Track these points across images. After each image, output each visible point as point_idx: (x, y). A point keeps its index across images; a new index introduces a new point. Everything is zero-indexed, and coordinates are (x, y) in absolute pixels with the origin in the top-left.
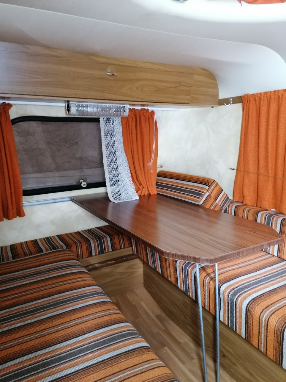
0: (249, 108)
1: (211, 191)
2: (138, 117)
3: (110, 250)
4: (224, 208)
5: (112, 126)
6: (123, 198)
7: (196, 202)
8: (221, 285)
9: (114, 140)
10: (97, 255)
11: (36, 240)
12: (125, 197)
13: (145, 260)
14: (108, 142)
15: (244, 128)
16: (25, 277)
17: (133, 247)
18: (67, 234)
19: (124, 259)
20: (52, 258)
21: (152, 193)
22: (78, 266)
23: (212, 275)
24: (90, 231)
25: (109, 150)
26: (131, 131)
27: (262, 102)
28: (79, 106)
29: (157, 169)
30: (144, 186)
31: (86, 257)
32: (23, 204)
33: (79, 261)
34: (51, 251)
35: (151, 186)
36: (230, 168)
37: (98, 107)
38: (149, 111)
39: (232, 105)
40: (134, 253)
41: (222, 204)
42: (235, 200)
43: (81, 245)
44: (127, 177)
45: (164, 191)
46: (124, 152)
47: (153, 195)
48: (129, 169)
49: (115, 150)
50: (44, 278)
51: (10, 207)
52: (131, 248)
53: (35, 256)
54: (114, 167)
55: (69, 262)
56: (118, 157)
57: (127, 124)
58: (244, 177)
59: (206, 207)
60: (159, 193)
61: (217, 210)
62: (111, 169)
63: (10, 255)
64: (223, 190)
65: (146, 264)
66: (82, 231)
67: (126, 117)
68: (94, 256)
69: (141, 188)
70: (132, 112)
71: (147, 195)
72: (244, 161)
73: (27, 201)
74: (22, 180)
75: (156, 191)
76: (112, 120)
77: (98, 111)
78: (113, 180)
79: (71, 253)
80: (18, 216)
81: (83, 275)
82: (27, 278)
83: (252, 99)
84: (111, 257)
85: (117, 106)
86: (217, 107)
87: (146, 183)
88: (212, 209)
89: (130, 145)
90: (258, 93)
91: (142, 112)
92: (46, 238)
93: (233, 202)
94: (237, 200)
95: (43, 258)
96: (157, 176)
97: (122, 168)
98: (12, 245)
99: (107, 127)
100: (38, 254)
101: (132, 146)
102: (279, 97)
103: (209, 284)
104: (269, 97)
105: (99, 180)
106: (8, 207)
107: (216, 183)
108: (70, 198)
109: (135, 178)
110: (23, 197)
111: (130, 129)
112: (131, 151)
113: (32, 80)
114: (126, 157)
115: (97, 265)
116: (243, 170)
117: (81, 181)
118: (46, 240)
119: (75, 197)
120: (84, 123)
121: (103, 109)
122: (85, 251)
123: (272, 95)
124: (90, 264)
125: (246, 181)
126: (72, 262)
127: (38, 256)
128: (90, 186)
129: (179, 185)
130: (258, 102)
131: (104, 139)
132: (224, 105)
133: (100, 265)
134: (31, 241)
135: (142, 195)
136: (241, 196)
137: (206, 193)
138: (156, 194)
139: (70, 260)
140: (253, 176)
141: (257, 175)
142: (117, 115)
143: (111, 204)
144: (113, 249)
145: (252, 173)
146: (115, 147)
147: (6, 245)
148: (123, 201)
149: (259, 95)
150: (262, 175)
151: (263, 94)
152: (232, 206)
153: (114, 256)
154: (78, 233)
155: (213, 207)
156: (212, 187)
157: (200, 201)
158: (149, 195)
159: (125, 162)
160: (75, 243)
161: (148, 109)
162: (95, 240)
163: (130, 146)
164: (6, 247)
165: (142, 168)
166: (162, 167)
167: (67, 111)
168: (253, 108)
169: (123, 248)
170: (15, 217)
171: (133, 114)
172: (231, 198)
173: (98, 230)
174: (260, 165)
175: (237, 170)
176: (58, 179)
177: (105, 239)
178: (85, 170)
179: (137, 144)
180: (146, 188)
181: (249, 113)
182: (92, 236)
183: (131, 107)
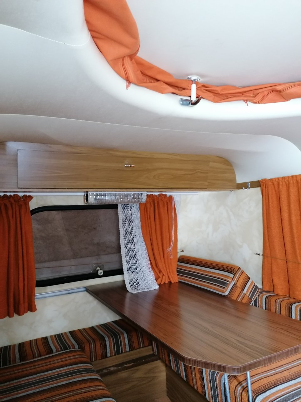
0: (268, 192)
1: (236, 279)
2: (156, 202)
3: (128, 349)
4: (253, 299)
5: (130, 212)
6: (142, 288)
7: (220, 292)
8: (255, 396)
9: (132, 226)
10: (113, 356)
11: (47, 337)
12: (143, 286)
13: (167, 363)
14: (126, 228)
15: (265, 212)
16: (31, 384)
17: (154, 346)
18: (81, 329)
19: (144, 360)
20: (62, 361)
21: (173, 281)
22: (90, 370)
23: (244, 384)
24: (105, 326)
25: (127, 236)
26: (149, 216)
27: (281, 187)
28: (97, 195)
29: (177, 254)
30: (164, 274)
31: (101, 358)
32: (36, 296)
33: (92, 365)
34: (62, 352)
35: (172, 274)
36: (256, 253)
37: (115, 195)
38: (167, 196)
39: (250, 189)
40: (154, 353)
41: (251, 294)
42: (265, 290)
43: (95, 344)
44: (146, 264)
45: (186, 278)
46: (142, 237)
47: (174, 283)
48: (147, 255)
49: (133, 236)
50: (52, 386)
51: (22, 301)
52: (150, 347)
53: (44, 358)
54: (132, 254)
55: (81, 366)
56: (136, 244)
57: (146, 209)
58: (271, 264)
59: (232, 298)
60: (180, 280)
61: (245, 303)
62: (129, 256)
63: (17, 356)
64: (250, 278)
65: (168, 367)
66: (97, 326)
67: (144, 203)
68: (110, 357)
69: (161, 275)
70: (150, 198)
71: (167, 284)
72: (269, 246)
73: (39, 292)
74: (36, 270)
75: (177, 279)
76: (130, 206)
77: (116, 198)
78: (130, 268)
79: (84, 354)
80: (29, 311)
81: (96, 384)
82: (33, 386)
83: (270, 183)
84: (128, 358)
85: (135, 193)
86: (236, 191)
87: (167, 270)
88: (239, 300)
89: (148, 230)
90: (276, 178)
91: (160, 198)
92: (57, 335)
93: (263, 291)
94: (267, 289)
95: (53, 361)
96: (178, 262)
97: (140, 255)
98: (21, 343)
99: (125, 213)
100: (48, 356)
101: (150, 232)
102: (297, 182)
103: (241, 396)
104: (287, 182)
105: (116, 267)
106: (19, 301)
107: (241, 270)
108: (85, 288)
109: (154, 265)
110: (36, 288)
111: (148, 215)
112: (149, 237)
113: (53, 175)
114: (145, 244)
115: (112, 369)
116: (269, 256)
117: (98, 268)
118: (57, 337)
119: (90, 286)
120: (102, 210)
121: (121, 197)
122: (99, 352)
123: (290, 180)
124: (104, 367)
125: (275, 268)
126: (84, 366)
127: (47, 357)
128: (107, 274)
129: (202, 273)
130: (276, 186)
131: (122, 225)
132: (242, 189)
133: (115, 368)
134: (41, 338)
135: (162, 284)
136: (271, 285)
137: (231, 282)
138: (177, 282)
139: (81, 364)
140: (281, 263)
141: (285, 262)
142: (135, 202)
143: (128, 295)
144: (131, 349)
145: (280, 259)
146: (133, 233)
147: (15, 344)
148: (142, 291)
149: (277, 180)
150: (291, 262)
151: (281, 179)
152: (262, 296)
153: (131, 357)
154: (92, 328)
155: (240, 298)
156: (238, 275)
157: (225, 292)
158: (170, 283)
159: (143, 247)
160: (89, 341)
161: (166, 195)
162: (111, 337)
163: (148, 232)
164: (14, 346)
165: (162, 254)
166: (183, 251)
167: (86, 200)
168: (272, 192)
169: (142, 347)
170: (26, 312)
171: (151, 200)
172: (260, 286)
173: (115, 325)
174: (287, 251)
175: (263, 255)
176: (73, 268)
177: (121, 336)
178: (102, 257)
179: (155, 229)
180: (167, 276)
181: (268, 197)
182: (107, 333)
183: (149, 194)
